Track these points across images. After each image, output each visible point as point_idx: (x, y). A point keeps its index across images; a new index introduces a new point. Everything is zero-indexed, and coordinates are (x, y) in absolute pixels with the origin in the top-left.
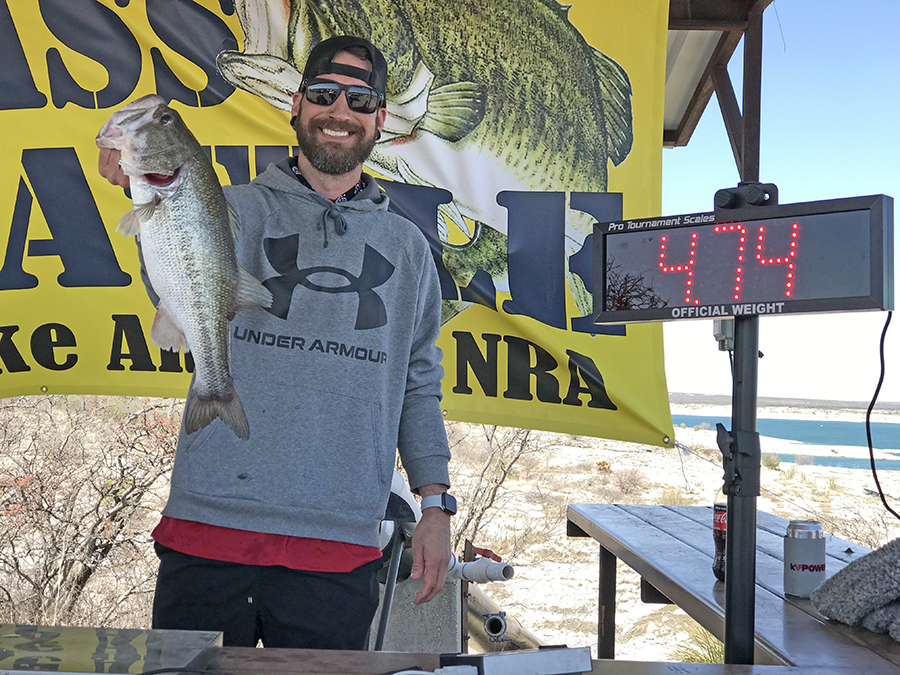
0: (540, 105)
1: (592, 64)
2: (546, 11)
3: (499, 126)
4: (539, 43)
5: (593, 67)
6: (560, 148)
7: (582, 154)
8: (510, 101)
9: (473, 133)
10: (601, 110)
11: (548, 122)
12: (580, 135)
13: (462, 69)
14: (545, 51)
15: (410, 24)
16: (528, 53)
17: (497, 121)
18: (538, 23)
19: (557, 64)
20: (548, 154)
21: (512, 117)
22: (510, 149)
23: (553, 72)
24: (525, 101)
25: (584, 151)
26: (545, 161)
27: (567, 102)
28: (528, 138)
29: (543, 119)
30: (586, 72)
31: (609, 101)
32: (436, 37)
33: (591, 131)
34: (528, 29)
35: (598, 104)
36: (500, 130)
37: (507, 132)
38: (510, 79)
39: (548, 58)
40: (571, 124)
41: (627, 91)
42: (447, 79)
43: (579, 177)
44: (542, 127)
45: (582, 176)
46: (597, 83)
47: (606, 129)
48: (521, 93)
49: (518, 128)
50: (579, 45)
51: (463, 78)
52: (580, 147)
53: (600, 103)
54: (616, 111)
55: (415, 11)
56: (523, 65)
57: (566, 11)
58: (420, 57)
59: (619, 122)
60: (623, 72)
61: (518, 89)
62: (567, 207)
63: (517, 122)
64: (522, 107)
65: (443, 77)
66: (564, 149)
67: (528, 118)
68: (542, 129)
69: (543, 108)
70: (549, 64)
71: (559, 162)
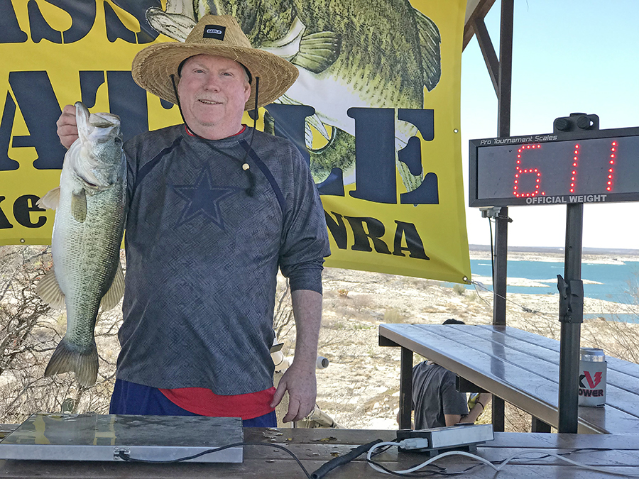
0: (378, 48)
1: (414, 20)
3: (350, 62)
4: (379, 6)
5: (415, 23)
6: (391, 78)
8: (358, 46)
9: (331, 67)
10: (420, 53)
11: (383, 60)
12: (405, 70)
13: (325, 22)
14: (383, 11)
16: (371, 12)
17: (348, 59)
19: (390, 20)
20: (383, 82)
21: (359, 57)
22: (357, 78)
23: (388, 25)
24: (367, 46)
25: (407, 81)
26: (381, 87)
27: (396, 47)
28: (369, 71)
29: (380, 58)
30: (410, 26)
31: (425, 47)
33: (412, 67)
35: (417, 48)
36: (350, 66)
37: (355, 67)
38: (358, 30)
39: (385, 16)
40: (399, 62)
41: (438, 40)
42: (314, 29)
43: (404, 98)
44: (379, 64)
45: (406, 97)
46: (417, 34)
47: (422, 66)
48: (365, 40)
49: (362, 64)
50: (406, 8)
51: (326, 28)
52: (405, 81)
53: (419, 48)
54: (429, 52)
56: (367, 20)
58: (296, 14)
59: (432, 61)
60: (435, 26)
61: (363, 37)
62: (396, 119)
63: (362, 60)
64: (366, 50)
65: (311, 28)
66: (393, 79)
67: (369, 57)
68: (379, 65)
69: (380, 50)
70: (385, 20)
71: (391, 88)
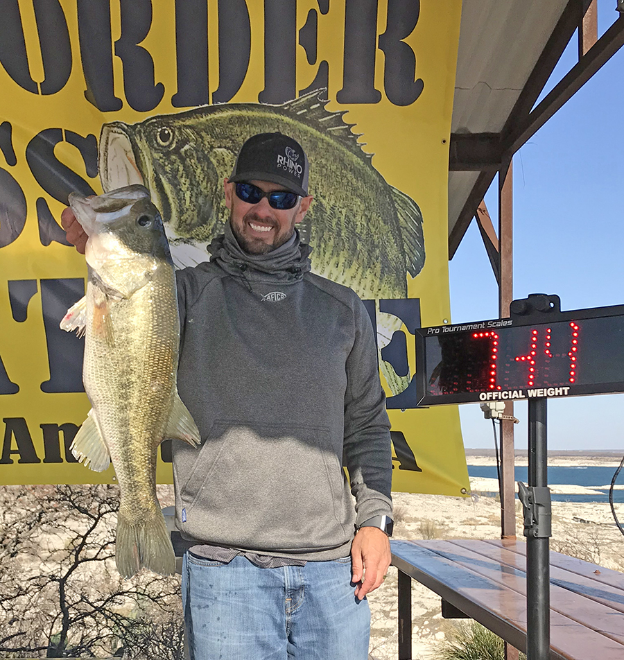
0: (353, 232)
1: (391, 199)
2: (355, 159)
3: (322, 250)
4: (350, 184)
5: (392, 201)
6: (369, 265)
7: (386, 269)
8: (329, 231)
10: (400, 235)
11: (359, 246)
12: (384, 255)
14: (355, 190)
16: (342, 192)
17: (319, 246)
18: (349, 169)
19: (364, 200)
21: (331, 243)
22: (331, 268)
23: (362, 206)
24: (340, 230)
25: (388, 267)
26: (358, 276)
27: (373, 230)
28: (344, 259)
29: (355, 244)
30: (387, 205)
31: (406, 228)
33: (393, 252)
34: (341, 173)
35: (397, 230)
36: (322, 254)
37: (328, 255)
38: (329, 213)
39: (357, 196)
40: (377, 247)
41: (419, 219)
43: (385, 287)
44: (355, 250)
45: (387, 286)
46: (396, 214)
47: (404, 249)
48: (337, 224)
49: (336, 251)
50: (381, 185)
52: (386, 268)
53: (400, 231)
54: (410, 235)
56: (338, 201)
57: (370, 158)
59: (414, 244)
60: (415, 205)
61: (335, 221)
62: (377, 310)
63: (335, 247)
64: (339, 234)
66: (372, 266)
67: (343, 243)
69: (355, 235)
70: (358, 200)
71: (369, 277)
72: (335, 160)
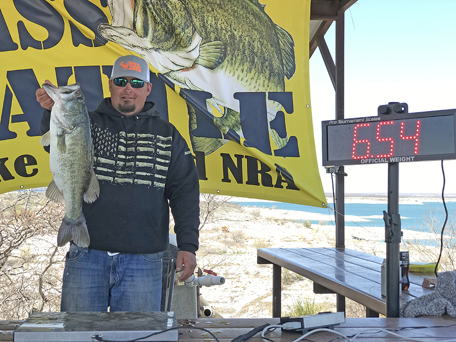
0: (252, 51)
1: (276, 32)
2: (255, 7)
3: (233, 62)
4: (251, 22)
5: (276, 34)
6: (262, 71)
7: (272, 74)
8: (238, 50)
9: (221, 65)
10: (281, 54)
11: (256, 60)
12: (271, 65)
13: (215, 35)
14: (254, 26)
15: (190, 14)
16: (246, 27)
17: (232, 59)
18: (251, 13)
19: (260, 32)
20: (257, 75)
21: (239, 58)
22: (238, 72)
23: (258, 36)
24: (245, 50)
25: (273, 73)
26: (256, 78)
27: (264, 50)
28: (247, 67)
29: (253, 58)
30: (273, 36)
31: (284, 49)
32: (203, 20)
33: (276, 63)
34: (246, 16)
35: (279, 50)
36: (234, 64)
37: (237, 65)
38: (238, 40)
39: (255, 30)
40: (267, 60)
41: (292, 45)
42: (208, 40)
44: (253, 62)
45: (273, 84)
46: (278, 41)
47: (283, 63)
48: (243, 46)
49: (242, 63)
50: (270, 23)
51: (216, 39)
53: (280, 50)
54: (287, 54)
55: (193, 7)
56: (243, 33)
57: (264, 7)
58: (195, 30)
59: (289, 59)
60: (290, 35)
61: (241, 44)
62: (267, 99)
63: (242, 60)
64: (244, 53)
65: (206, 39)
67: (247, 58)
69: (254, 53)
70: (256, 32)
71: (262, 78)
72: (243, 8)
